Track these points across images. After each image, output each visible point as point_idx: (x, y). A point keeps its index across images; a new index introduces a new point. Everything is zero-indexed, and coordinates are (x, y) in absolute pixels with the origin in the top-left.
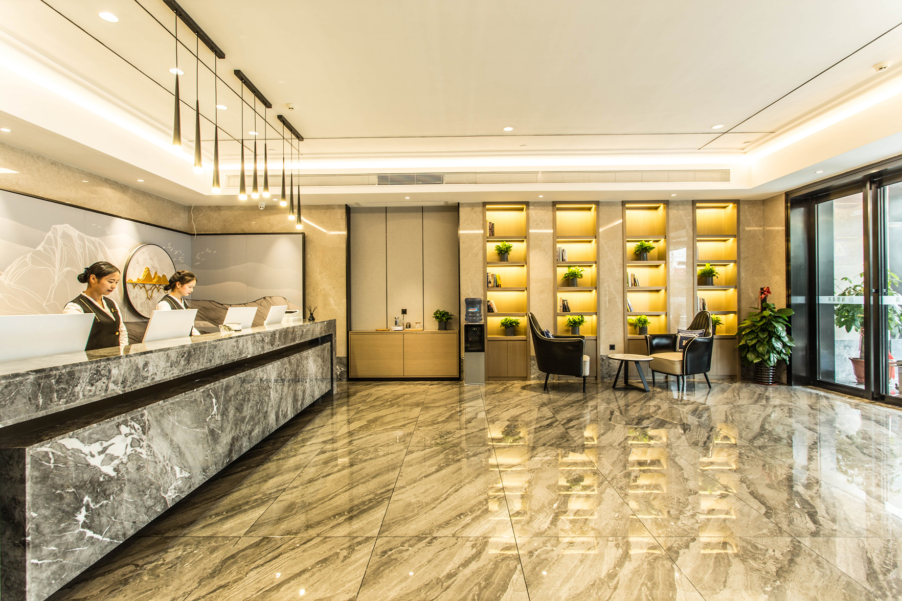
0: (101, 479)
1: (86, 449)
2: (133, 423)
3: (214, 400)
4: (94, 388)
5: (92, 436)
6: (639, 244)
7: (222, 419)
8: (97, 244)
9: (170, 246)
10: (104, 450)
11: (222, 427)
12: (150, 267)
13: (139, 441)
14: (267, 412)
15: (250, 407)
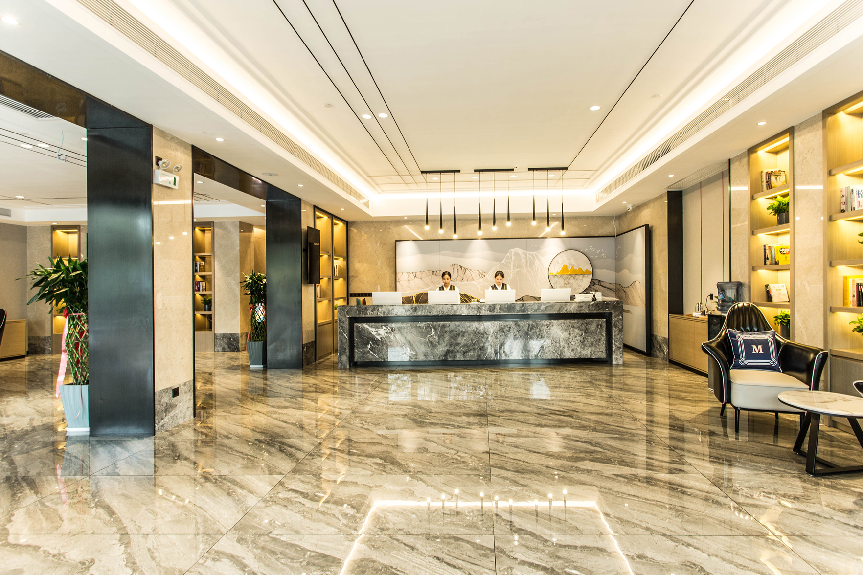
0: (375, 339)
1: (371, 329)
2: (387, 327)
3: (433, 330)
4: (373, 313)
5: (373, 326)
7: (439, 339)
8: (534, 255)
9: (591, 248)
10: (377, 331)
11: (439, 342)
12: (567, 264)
13: (390, 333)
14: (483, 347)
15: (465, 340)
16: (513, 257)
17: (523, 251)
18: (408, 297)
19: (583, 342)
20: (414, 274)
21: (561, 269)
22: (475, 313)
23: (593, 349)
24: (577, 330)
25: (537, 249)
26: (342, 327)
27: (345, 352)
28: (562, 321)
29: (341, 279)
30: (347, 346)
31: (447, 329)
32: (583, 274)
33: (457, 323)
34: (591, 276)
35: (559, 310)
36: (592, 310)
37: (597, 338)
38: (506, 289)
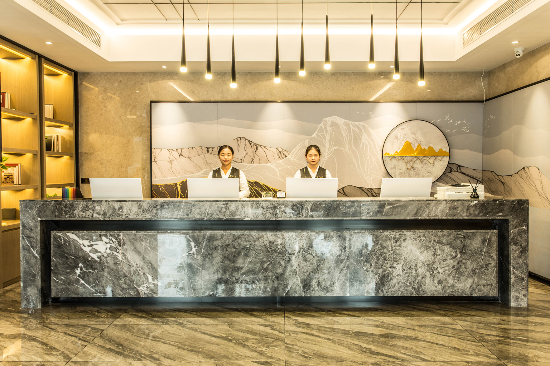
0: (90, 259)
1: (80, 241)
2: (111, 238)
3: (193, 244)
4: (84, 214)
5: (84, 236)
7: (204, 260)
8: (361, 128)
9: (447, 118)
10: (91, 246)
11: (203, 266)
12: (411, 141)
13: (116, 249)
14: (282, 274)
15: (250, 262)
16: (329, 129)
17: (343, 120)
18: (170, 185)
19: (458, 269)
20: (179, 151)
21: (401, 148)
22: (269, 216)
23: (476, 280)
24: (447, 249)
25: (366, 117)
26: (28, 237)
27: (34, 281)
28: (420, 232)
29: (66, 158)
30: (37, 270)
31: (218, 243)
32: (435, 155)
33: (236, 233)
34: (446, 160)
35: (416, 214)
36: (475, 215)
37: (482, 262)
38: (325, 177)
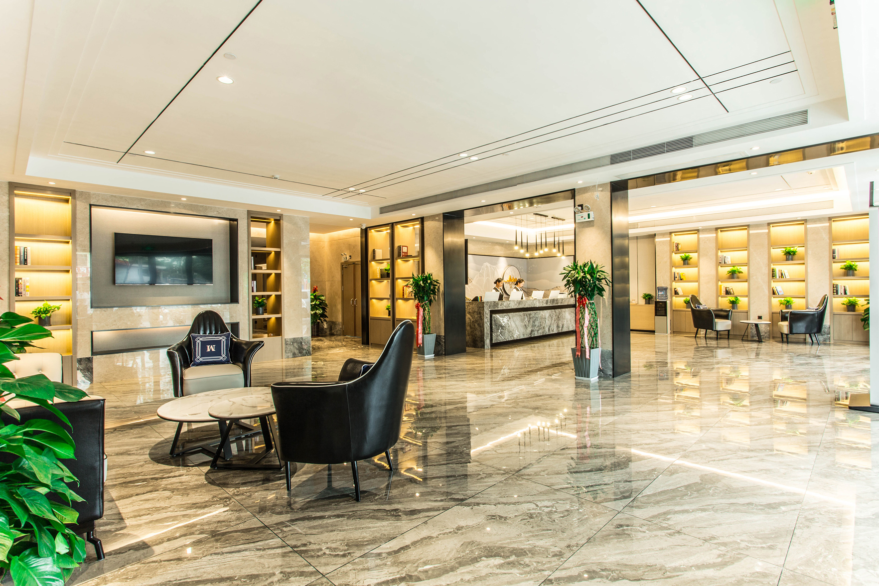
1: (500, 318)
3: (526, 317)
6: (784, 249)
10: (503, 320)
11: (528, 325)
13: (509, 321)
14: (544, 326)
15: (538, 323)
26: (487, 318)
27: (488, 336)
30: (489, 332)
31: (531, 316)
33: (535, 312)
